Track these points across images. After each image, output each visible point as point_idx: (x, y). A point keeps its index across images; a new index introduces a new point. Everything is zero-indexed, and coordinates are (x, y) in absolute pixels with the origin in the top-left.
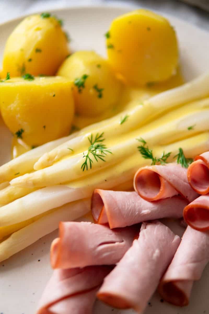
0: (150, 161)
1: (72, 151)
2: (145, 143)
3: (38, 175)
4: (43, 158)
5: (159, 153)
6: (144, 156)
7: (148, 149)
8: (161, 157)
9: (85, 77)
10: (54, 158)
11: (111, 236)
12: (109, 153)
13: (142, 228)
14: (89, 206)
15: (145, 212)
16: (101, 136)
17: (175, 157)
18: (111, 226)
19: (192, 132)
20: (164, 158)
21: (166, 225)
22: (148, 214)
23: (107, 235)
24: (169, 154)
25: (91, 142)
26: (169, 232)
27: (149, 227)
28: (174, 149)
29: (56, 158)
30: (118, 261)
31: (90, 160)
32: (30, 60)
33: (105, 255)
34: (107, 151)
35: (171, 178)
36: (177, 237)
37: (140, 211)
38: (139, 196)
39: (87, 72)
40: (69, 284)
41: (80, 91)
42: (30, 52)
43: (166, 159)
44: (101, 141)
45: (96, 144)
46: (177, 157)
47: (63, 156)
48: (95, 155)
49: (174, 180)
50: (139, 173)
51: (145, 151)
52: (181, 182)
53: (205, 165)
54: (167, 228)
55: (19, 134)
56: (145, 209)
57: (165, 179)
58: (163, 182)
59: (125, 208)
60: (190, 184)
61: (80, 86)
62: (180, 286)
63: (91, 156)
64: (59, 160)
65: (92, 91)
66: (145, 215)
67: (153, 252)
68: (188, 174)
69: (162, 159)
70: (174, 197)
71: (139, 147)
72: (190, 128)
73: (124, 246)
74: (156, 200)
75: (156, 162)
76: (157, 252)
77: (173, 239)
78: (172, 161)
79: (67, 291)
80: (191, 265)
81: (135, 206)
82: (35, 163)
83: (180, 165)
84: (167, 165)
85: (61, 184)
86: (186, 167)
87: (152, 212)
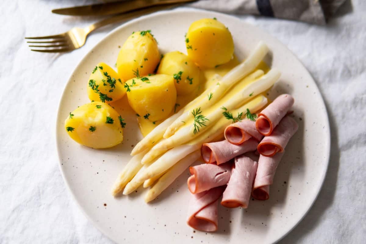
0: (232, 120)
1: (184, 123)
2: (226, 109)
3: (168, 141)
4: (168, 131)
5: (235, 114)
6: (227, 118)
7: (228, 113)
8: (237, 117)
9: (181, 73)
10: (175, 129)
11: (219, 170)
12: (207, 120)
13: (235, 161)
14: (200, 154)
15: (236, 152)
16: (199, 110)
17: (245, 114)
18: (218, 163)
19: (252, 97)
20: (239, 117)
21: (248, 157)
22: (238, 153)
23: (217, 169)
24: (242, 113)
25: (194, 115)
26: (251, 161)
27: (239, 160)
28: (243, 110)
29: (176, 129)
30: (228, 182)
31: (197, 127)
32: (142, 67)
33: (220, 180)
34: (205, 119)
35: (247, 129)
36: (255, 163)
37: (233, 152)
38: (229, 143)
39: (182, 70)
40: (203, 201)
41: (178, 82)
42: (141, 62)
43: (241, 117)
44: (200, 113)
45: (197, 116)
46: (247, 115)
47: (179, 127)
48: (199, 123)
49: (249, 131)
50: (227, 129)
51: (227, 115)
52: (253, 130)
53: (266, 118)
54: (249, 158)
55: (146, 117)
56: (235, 150)
57: (244, 131)
58: (243, 133)
59: (224, 152)
60: (258, 130)
61: (178, 78)
62: (263, 189)
63: (197, 124)
64: (177, 130)
65: (186, 81)
66: (236, 154)
67: (246, 174)
68: (256, 125)
69: (238, 118)
70: (250, 140)
71: (223, 113)
72: (251, 95)
73: (228, 173)
74: (240, 143)
75: (235, 120)
76: (248, 173)
77: (253, 164)
78: (244, 118)
79: (203, 204)
80: (268, 177)
81: (229, 149)
82: (163, 134)
83: (250, 119)
84: (242, 121)
85: (182, 144)
86: (253, 120)
87: (240, 151)
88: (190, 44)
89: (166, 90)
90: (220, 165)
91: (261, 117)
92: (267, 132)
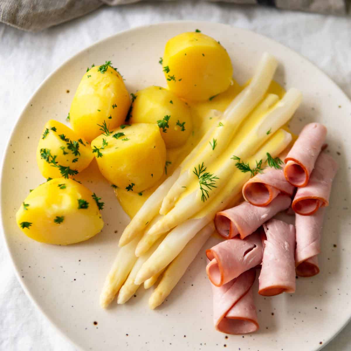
0: (249, 173)
1: (186, 188)
2: (239, 159)
4: (165, 203)
5: (253, 164)
6: (243, 170)
7: (243, 163)
8: (256, 167)
9: (167, 118)
10: (174, 199)
11: (246, 246)
12: (217, 179)
13: (265, 230)
14: (213, 227)
15: (264, 216)
16: (202, 167)
17: (266, 161)
18: (243, 236)
19: (270, 135)
20: (258, 167)
21: (280, 220)
22: (267, 217)
23: (244, 245)
24: (261, 161)
25: (197, 174)
26: (285, 225)
27: (270, 227)
28: (262, 155)
29: (175, 199)
30: (261, 261)
31: (205, 191)
32: (110, 118)
33: (251, 261)
34: (214, 178)
35: (274, 183)
36: (291, 226)
37: (260, 217)
38: (252, 205)
39: (168, 113)
40: (233, 293)
41: (164, 131)
42: (108, 111)
43: (260, 167)
44: (204, 170)
45: (202, 175)
46: (268, 162)
47: (180, 195)
48: (206, 185)
49: (277, 184)
50: (246, 187)
51: (242, 166)
52: (282, 183)
54: (281, 222)
55: (129, 188)
56: (263, 215)
57: (270, 186)
58: (269, 188)
59: (249, 220)
60: (288, 182)
61: (164, 126)
63: (204, 187)
64: (178, 200)
65: (176, 128)
66: (264, 219)
67: (284, 245)
68: (285, 175)
69: (258, 168)
70: (279, 195)
71: (236, 165)
72: (268, 133)
73: (259, 248)
74: (268, 204)
75: (254, 173)
76: (286, 243)
77: (289, 229)
78: (265, 167)
79: (234, 298)
80: (313, 244)
81: (255, 214)
82: (159, 209)
83: (273, 167)
84: (264, 171)
85: (188, 219)
86: (279, 168)
87: (269, 214)
88: (171, 74)
89: (153, 147)
90: (246, 239)
91: (290, 163)
92: (301, 181)
